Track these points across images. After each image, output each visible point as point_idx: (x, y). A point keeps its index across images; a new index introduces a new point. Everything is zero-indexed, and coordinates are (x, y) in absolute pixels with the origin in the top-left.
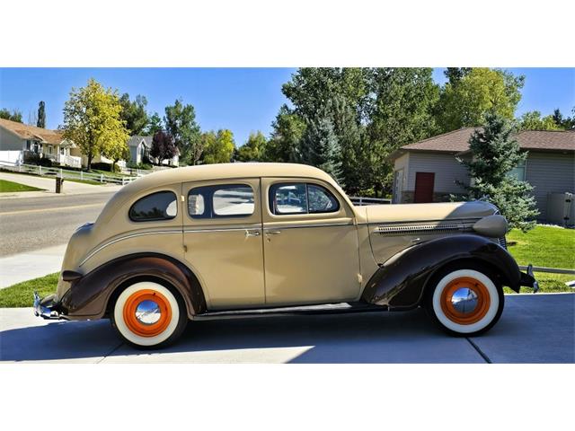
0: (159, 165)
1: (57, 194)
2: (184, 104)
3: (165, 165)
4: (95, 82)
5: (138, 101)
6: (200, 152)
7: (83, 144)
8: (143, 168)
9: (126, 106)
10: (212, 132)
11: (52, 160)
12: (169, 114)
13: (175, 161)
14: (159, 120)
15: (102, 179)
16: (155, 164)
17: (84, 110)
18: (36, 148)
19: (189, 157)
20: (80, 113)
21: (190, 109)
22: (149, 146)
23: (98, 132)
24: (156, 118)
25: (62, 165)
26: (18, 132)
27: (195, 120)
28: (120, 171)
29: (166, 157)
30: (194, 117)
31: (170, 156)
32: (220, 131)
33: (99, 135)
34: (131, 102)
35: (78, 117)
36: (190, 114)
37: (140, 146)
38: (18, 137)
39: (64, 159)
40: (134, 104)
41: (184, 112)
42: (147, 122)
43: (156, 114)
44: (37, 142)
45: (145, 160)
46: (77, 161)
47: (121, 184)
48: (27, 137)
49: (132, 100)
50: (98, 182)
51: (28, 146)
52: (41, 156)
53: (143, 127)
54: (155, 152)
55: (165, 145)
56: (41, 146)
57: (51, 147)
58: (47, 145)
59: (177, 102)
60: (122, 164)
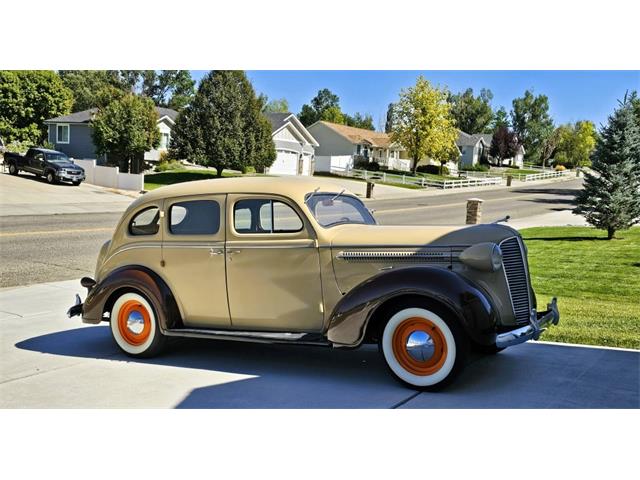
0: (498, 166)
1: (368, 199)
2: (536, 95)
3: (504, 166)
4: (424, 80)
5: (483, 95)
6: (551, 149)
7: (410, 146)
8: (480, 170)
9: (470, 102)
10: (569, 125)
11: (381, 164)
12: (516, 107)
13: (519, 160)
14: (504, 115)
15: (423, 183)
16: (494, 165)
17: (413, 110)
18: (366, 152)
19: (538, 155)
20: (408, 114)
21: (543, 100)
22: (488, 145)
23: (425, 133)
24: (502, 113)
25: (389, 169)
26: (350, 136)
27: (548, 112)
28: (448, 174)
29: (508, 157)
30: (547, 108)
31: (513, 155)
32: (578, 124)
33: (427, 136)
34: (475, 98)
35: (406, 119)
36: (543, 105)
37: (477, 145)
38: (349, 142)
39: (392, 162)
40: (478, 99)
41: (535, 103)
42: (490, 118)
43: (502, 108)
44: (367, 146)
45: (483, 161)
46: (406, 164)
47: (442, 187)
48: (358, 142)
49: (476, 95)
50: (419, 186)
51: (359, 151)
52: (371, 160)
53: (486, 123)
54: (494, 151)
55: (506, 142)
56: (371, 149)
57: (381, 151)
58: (377, 149)
59: (527, 94)
60: (452, 166)
